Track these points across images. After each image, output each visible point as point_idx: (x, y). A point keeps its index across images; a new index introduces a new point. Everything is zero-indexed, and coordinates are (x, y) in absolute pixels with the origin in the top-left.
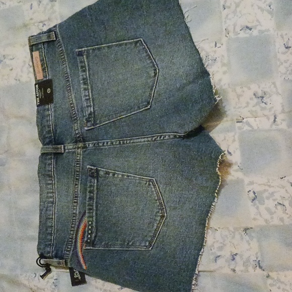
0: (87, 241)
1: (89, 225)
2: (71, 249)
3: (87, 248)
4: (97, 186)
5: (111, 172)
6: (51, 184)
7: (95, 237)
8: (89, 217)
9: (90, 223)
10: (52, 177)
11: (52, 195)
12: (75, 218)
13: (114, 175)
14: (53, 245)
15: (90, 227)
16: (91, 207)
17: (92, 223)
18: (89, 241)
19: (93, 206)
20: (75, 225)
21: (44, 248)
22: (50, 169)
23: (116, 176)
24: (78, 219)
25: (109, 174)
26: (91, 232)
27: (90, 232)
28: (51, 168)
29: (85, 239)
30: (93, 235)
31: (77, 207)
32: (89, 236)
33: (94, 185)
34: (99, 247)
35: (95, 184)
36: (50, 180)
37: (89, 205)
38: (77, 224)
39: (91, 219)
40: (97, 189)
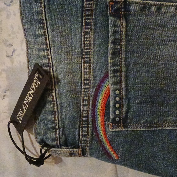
0: (114, 120)
1: (116, 96)
2: (88, 132)
3: (115, 130)
4: (126, 31)
5: (154, 5)
6: (42, 35)
7: (127, 112)
8: (115, 83)
9: (118, 92)
10: (43, 23)
11: (46, 54)
12: (87, 87)
13: (159, 8)
14: (59, 128)
15: (117, 99)
16: (118, 68)
17: (120, 93)
18: (117, 119)
19: (120, 65)
20: (88, 96)
21: (46, 134)
22: (39, 9)
23: (163, 10)
24: (93, 87)
25: (150, 8)
26: (120, 107)
27: (117, 106)
28: (41, 7)
29: (111, 117)
30: (124, 110)
31: (89, 69)
32: (117, 112)
33: (121, 31)
34: (137, 128)
35: (124, 29)
36: (40, 29)
37: (113, 65)
38: (92, 94)
39: (118, 86)
40: (127, 35)
